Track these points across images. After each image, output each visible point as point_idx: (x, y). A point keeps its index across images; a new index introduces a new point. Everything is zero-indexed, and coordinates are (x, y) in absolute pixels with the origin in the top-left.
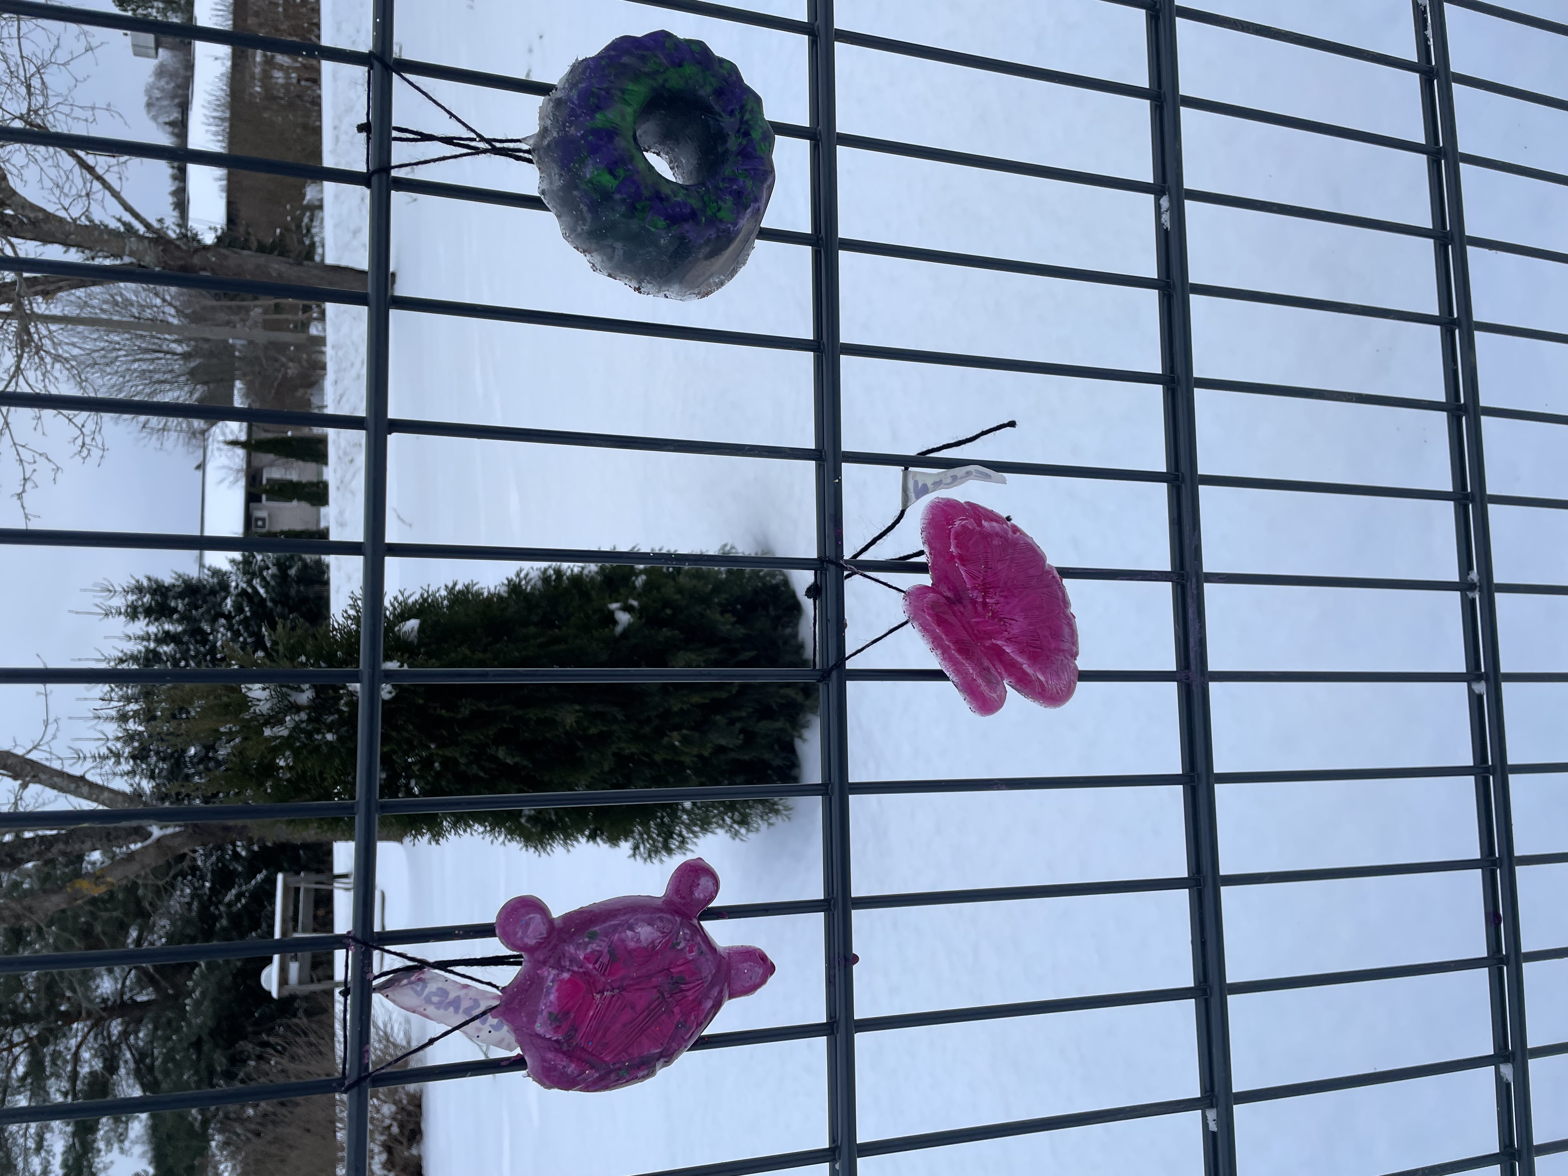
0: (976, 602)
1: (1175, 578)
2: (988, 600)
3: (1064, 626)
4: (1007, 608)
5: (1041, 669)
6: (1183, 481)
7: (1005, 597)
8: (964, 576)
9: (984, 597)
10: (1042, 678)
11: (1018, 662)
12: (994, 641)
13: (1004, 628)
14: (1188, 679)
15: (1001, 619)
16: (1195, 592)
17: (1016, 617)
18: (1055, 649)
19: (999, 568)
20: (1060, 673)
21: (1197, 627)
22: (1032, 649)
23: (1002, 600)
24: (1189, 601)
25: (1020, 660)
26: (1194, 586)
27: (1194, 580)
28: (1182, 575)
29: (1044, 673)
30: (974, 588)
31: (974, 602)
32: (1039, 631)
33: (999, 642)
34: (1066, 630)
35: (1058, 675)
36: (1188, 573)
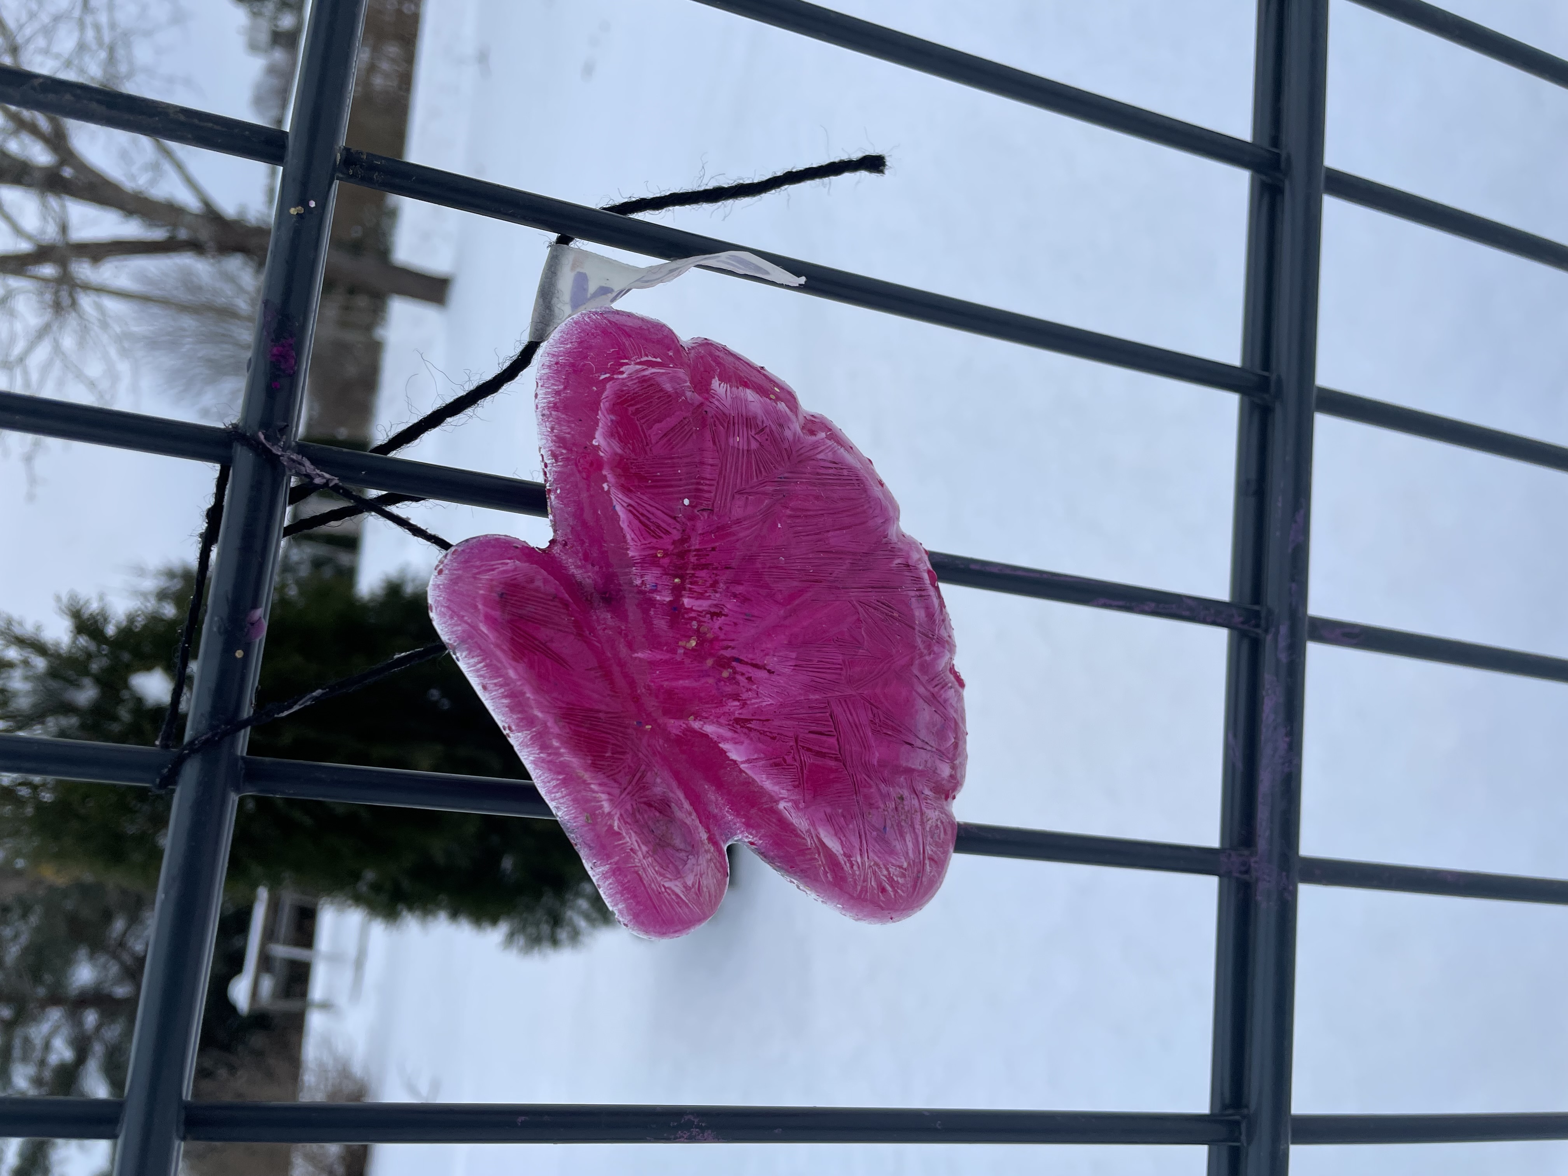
0: (652, 603)
1: (1238, 619)
2: (687, 602)
3: (920, 704)
4: (748, 632)
5: (830, 820)
6: (1279, 395)
7: (744, 599)
8: (624, 525)
9: (677, 591)
10: (833, 844)
11: (762, 792)
12: (696, 725)
13: (729, 689)
14: (1247, 872)
15: (723, 663)
16: (1283, 657)
17: (771, 661)
18: (882, 764)
19: (737, 511)
20: (891, 834)
21: (1282, 745)
22: (809, 759)
23: (731, 605)
24: (1268, 677)
25: (768, 784)
26: (1283, 643)
27: (1284, 630)
28: (1257, 614)
29: (839, 832)
30: (650, 561)
31: (647, 602)
32: (838, 710)
33: (710, 729)
34: (924, 715)
35: (882, 839)
36: (1270, 612)
